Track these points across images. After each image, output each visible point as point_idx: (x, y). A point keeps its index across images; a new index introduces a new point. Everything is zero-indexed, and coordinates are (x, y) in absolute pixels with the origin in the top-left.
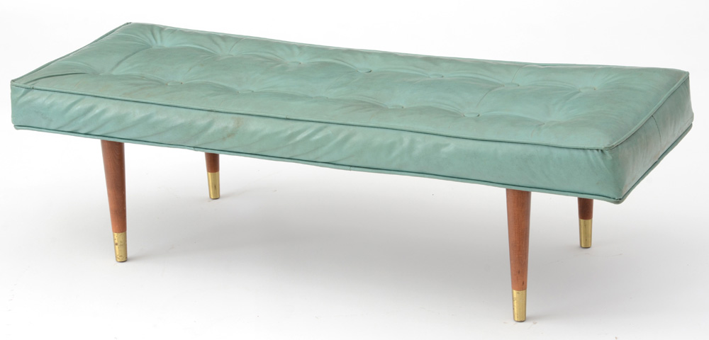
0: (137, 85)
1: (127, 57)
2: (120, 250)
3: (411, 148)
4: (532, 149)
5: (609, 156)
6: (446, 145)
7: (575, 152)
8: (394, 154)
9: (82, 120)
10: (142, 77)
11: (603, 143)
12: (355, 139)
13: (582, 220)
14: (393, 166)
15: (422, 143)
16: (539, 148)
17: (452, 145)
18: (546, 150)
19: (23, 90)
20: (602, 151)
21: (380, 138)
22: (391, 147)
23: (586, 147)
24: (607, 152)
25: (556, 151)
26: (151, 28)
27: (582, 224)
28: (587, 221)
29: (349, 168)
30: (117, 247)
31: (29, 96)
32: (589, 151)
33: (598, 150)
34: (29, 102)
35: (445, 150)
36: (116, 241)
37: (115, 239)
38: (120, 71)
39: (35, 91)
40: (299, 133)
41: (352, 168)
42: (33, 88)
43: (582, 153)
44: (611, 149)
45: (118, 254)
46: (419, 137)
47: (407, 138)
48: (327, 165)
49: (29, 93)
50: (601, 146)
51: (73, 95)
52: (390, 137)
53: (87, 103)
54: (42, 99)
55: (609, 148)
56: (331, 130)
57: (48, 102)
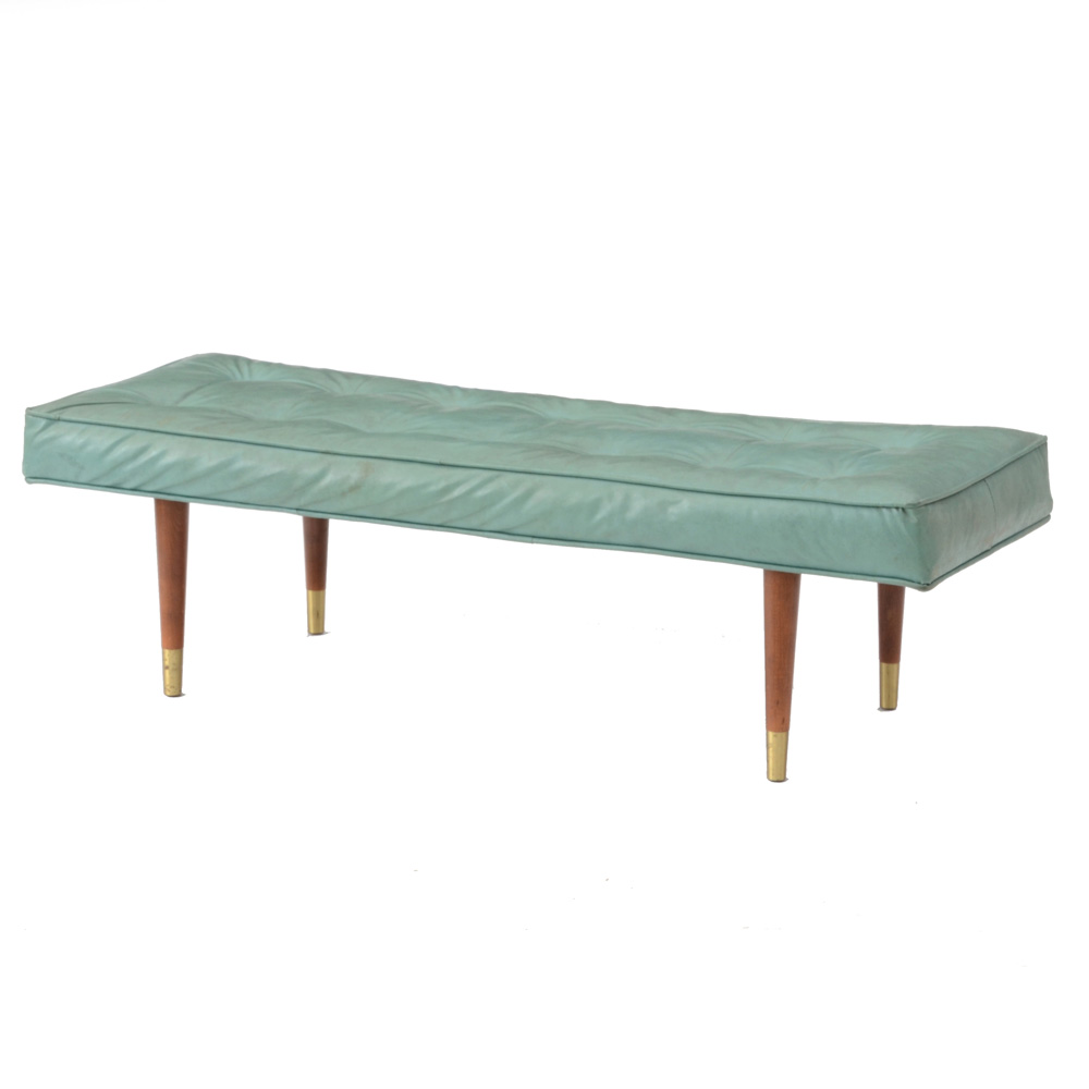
0: (215, 418)
1: (198, 388)
2: (171, 678)
3: (625, 507)
4: (803, 508)
5: (913, 518)
6: (675, 503)
7: (865, 512)
8: (599, 516)
9: (130, 467)
10: (223, 411)
11: (905, 497)
12: (540, 495)
13: (884, 664)
14: (597, 536)
15: (640, 502)
16: (813, 506)
17: (686, 503)
18: (822, 508)
19: (43, 422)
20: (903, 509)
21: (577, 493)
22: (595, 506)
23: (881, 503)
24: (910, 511)
25: (837, 512)
26: (236, 360)
27: (884, 670)
28: (891, 665)
29: (530, 539)
30: (167, 671)
31: (52, 432)
32: (884, 510)
33: (897, 508)
34: (52, 439)
35: (673, 510)
36: (167, 663)
37: (164, 660)
38: (190, 402)
39: (61, 424)
40: (457, 484)
41: (535, 540)
42: (59, 420)
43: (874, 513)
44: (916, 507)
45: (168, 683)
46: (637, 491)
47: (619, 491)
48: (496, 535)
49: (53, 427)
50: (903, 502)
51: (118, 430)
52: (594, 490)
53: (141, 440)
54: (70, 437)
55: (914, 505)
56: (505, 480)
57: (80, 441)
